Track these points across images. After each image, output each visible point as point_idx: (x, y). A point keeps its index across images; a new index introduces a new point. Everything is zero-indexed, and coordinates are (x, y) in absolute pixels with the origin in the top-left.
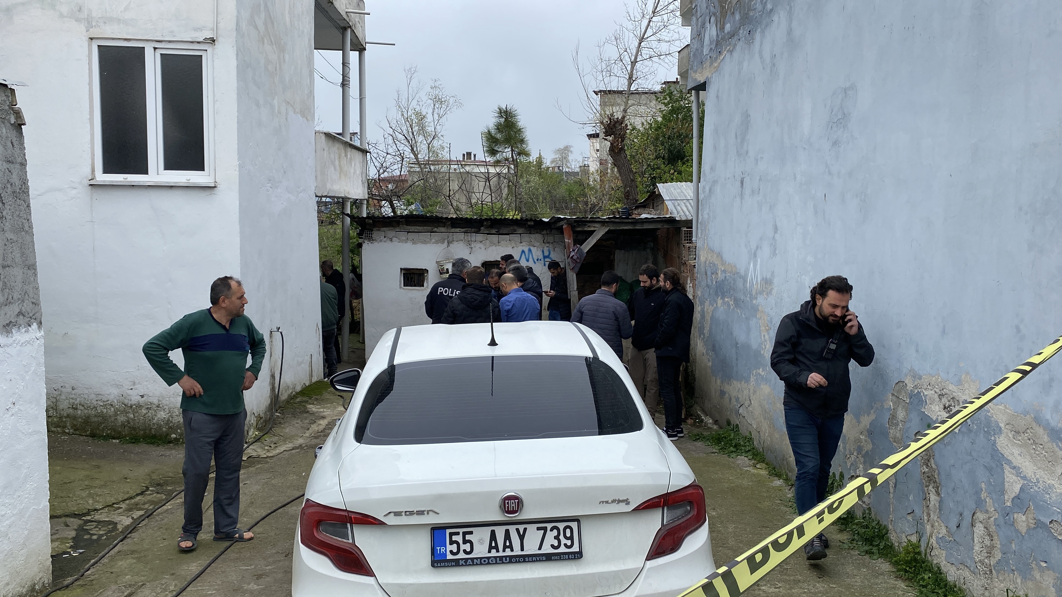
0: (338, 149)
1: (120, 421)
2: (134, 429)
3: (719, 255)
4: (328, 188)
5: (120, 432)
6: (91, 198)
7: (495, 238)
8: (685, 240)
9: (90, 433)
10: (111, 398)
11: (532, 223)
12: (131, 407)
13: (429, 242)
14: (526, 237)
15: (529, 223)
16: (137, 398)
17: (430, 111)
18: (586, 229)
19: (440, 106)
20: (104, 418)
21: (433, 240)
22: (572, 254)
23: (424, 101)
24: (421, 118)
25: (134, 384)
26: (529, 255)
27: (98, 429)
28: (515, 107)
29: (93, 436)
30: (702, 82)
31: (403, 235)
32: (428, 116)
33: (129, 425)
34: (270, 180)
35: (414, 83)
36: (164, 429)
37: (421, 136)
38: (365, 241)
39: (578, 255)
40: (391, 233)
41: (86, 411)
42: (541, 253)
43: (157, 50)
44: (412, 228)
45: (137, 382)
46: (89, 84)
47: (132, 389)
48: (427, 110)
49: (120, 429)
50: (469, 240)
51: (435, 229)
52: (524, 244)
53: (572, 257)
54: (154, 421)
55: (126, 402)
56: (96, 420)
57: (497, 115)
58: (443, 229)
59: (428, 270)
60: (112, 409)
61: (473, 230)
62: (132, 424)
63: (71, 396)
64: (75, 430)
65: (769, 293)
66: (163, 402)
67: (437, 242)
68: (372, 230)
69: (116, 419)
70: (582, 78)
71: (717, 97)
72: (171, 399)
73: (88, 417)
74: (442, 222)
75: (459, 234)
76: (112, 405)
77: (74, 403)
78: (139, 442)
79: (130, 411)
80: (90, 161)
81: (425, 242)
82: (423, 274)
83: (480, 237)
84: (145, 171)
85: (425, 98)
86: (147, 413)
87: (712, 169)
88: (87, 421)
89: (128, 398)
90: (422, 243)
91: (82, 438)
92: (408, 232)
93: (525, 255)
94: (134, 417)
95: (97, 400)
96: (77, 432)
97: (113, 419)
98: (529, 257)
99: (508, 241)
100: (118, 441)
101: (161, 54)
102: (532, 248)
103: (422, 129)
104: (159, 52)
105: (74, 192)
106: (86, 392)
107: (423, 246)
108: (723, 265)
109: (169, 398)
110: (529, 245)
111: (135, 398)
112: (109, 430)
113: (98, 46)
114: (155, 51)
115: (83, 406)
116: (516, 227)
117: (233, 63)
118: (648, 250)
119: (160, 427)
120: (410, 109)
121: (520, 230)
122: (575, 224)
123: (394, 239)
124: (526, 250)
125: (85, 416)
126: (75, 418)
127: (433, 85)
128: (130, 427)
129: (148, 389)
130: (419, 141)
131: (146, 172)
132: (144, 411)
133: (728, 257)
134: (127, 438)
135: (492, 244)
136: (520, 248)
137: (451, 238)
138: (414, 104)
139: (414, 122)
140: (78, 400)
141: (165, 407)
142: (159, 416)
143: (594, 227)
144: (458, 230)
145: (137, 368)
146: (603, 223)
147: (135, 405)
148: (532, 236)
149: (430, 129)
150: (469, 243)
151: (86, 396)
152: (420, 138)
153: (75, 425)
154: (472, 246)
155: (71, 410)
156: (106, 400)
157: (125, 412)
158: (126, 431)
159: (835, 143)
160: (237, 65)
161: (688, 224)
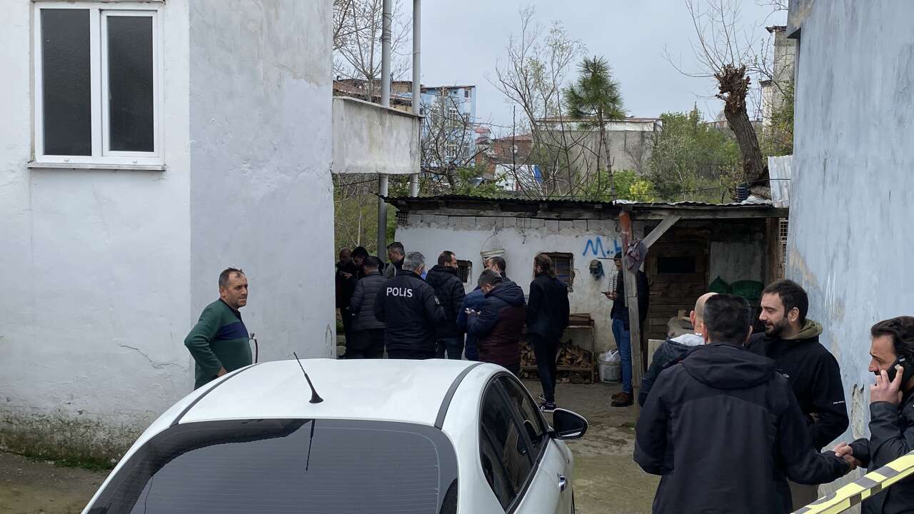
0: (368, 117)
1: (56, 440)
2: (70, 449)
3: (804, 261)
4: (347, 164)
5: (56, 453)
6: (30, 184)
7: (554, 224)
8: (782, 235)
9: (26, 452)
10: (48, 412)
11: (600, 207)
12: (69, 424)
13: (474, 229)
14: (594, 223)
15: (596, 206)
16: (75, 414)
17: (549, 60)
18: (649, 218)
19: (561, 53)
20: (41, 436)
21: (479, 226)
22: (630, 250)
23: (542, 46)
24: (538, 69)
25: (72, 398)
26: (597, 245)
27: (34, 447)
28: (605, 59)
29: (28, 455)
30: (798, 28)
31: (443, 219)
32: (546, 66)
33: (66, 445)
34: (248, 160)
35: (531, 27)
36: (103, 452)
37: (537, 89)
38: (399, 226)
39: (638, 251)
40: (429, 216)
41: (21, 427)
42: (613, 244)
43: (103, 12)
44: (455, 211)
45: (75, 395)
46: (30, 53)
47: (69, 403)
48: (544, 59)
49: (56, 449)
50: (523, 225)
51: (482, 213)
52: (591, 232)
53: (629, 254)
54: (93, 443)
55: (63, 417)
56: (31, 436)
57: (582, 69)
58: (491, 213)
59: (471, 263)
60: (49, 426)
61: (528, 214)
62: (69, 444)
63: (6, 408)
64: (11, 447)
65: (841, 320)
66: (103, 420)
67: (483, 228)
68: (407, 213)
69: (52, 437)
70: (697, 20)
71: (809, 49)
72: (112, 417)
73: (24, 432)
74: (488, 204)
75: (510, 219)
76: (48, 421)
77: (8, 416)
78: (76, 466)
79: (67, 428)
80: (29, 140)
81: (469, 228)
82: (467, 267)
83: (535, 222)
84: (87, 151)
85: (542, 44)
86: (85, 432)
87: (802, 144)
88: (22, 437)
89: (66, 413)
90: (465, 229)
91: (16, 457)
92: (449, 216)
93: (592, 245)
94: (72, 436)
95: (33, 415)
96: (13, 450)
97: (49, 437)
98: (597, 248)
99: (571, 229)
100: (53, 463)
101: (108, 17)
102: (601, 237)
103: (539, 80)
104: (105, 15)
105: (12, 176)
106: (22, 404)
107: (466, 232)
108: (807, 274)
109: (110, 415)
110: (597, 234)
111: (72, 415)
112: (45, 449)
113: (41, 9)
114: (101, 13)
115: (18, 420)
116: (581, 212)
117: (186, 25)
118: (757, 243)
119: (99, 450)
120: (524, 59)
121: (587, 215)
122: (636, 212)
123: (433, 224)
124: (594, 239)
125: (20, 432)
126: (10, 433)
127: (553, 28)
128: (66, 448)
129: (87, 403)
130: (536, 96)
131: (88, 153)
132: (82, 430)
133: (810, 263)
134: (64, 460)
135: (552, 231)
136: (586, 237)
137: (499, 224)
138: (530, 53)
139: (529, 74)
140: (13, 413)
141: (105, 426)
142: (98, 436)
143: (661, 215)
144: (509, 214)
145: (75, 379)
146: (672, 210)
147: (72, 422)
148: (602, 222)
149: (549, 81)
150: (522, 230)
151: (21, 410)
152: (537, 93)
153: (11, 442)
154: (526, 233)
155: (5, 425)
156: (42, 414)
157: (62, 430)
158: (63, 452)
159: (901, 121)
160: (191, 27)
161: (785, 212)
